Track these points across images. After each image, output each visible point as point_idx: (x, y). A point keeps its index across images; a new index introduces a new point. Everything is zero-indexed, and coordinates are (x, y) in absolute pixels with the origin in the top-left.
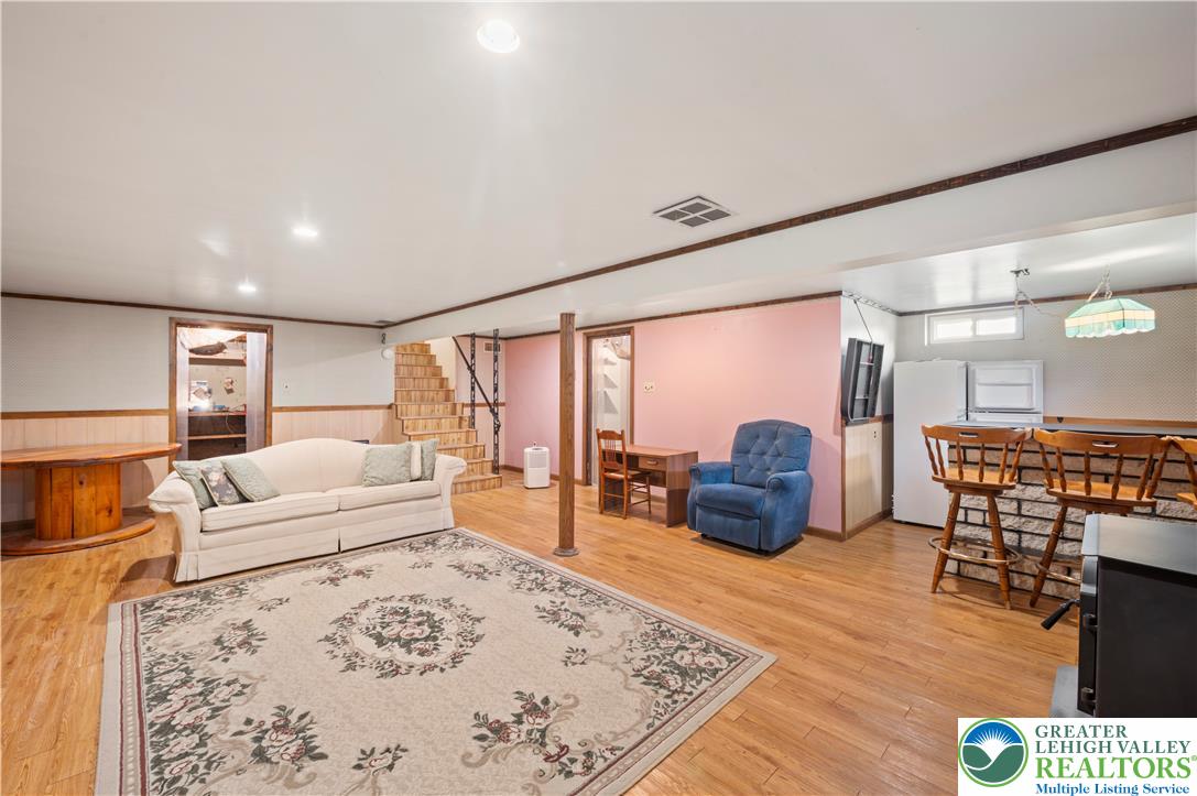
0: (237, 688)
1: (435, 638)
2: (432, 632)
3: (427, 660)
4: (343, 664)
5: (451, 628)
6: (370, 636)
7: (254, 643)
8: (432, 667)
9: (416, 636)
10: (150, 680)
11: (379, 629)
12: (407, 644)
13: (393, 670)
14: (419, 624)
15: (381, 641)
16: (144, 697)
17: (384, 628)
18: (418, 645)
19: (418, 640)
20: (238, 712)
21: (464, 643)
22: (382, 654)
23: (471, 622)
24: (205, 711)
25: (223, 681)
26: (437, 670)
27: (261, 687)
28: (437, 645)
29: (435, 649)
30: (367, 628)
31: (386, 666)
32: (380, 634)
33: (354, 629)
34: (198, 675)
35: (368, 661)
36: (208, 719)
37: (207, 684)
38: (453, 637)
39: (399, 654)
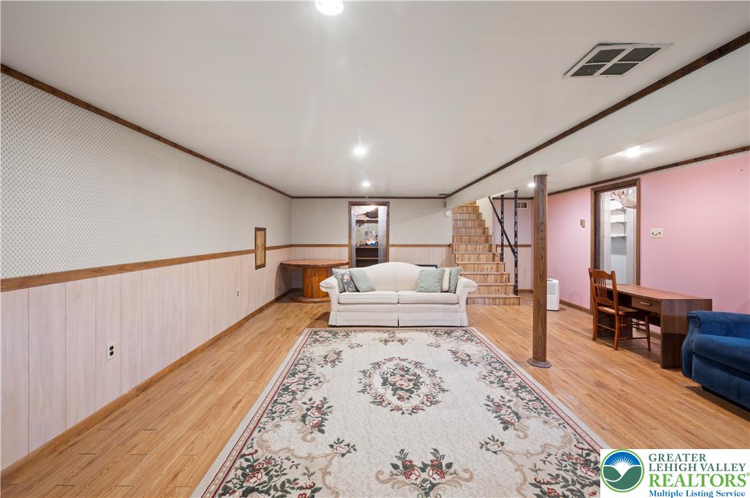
0: (317, 381)
1: (412, 392)
2: (412, 388)
3: (399, 403)
4: (361, 387)
5: (424, 390)
6: (382, 378)
7: (337, 363)
8: (398, 409)
9: (404, 387)
10: (296, 365)
11: (389, 375)
12: (395, 390)
13: (379, 401)
14: (410, 380)
15: (385, 382)
16: (290, 372)
17: (391, 375)
18: (401, 393)
19: (402, 389)
20: (310, 393)
21: (425, 402)
22: (381, 390)
23: (438, 390)
24: (301, 387)
25: (315, 376)
26: (401, 412)
27: (325, 385)
28: (410, 396)
29: (408, 399)
30: (384, 373)
31: (378, 398)
32: (388, 378)
33: (378, 371)
34: (310, 370)
35: (373, 391)
36: (301, 391)
37: (310, 375)
38: (422, 396)
39: (388, 393)
